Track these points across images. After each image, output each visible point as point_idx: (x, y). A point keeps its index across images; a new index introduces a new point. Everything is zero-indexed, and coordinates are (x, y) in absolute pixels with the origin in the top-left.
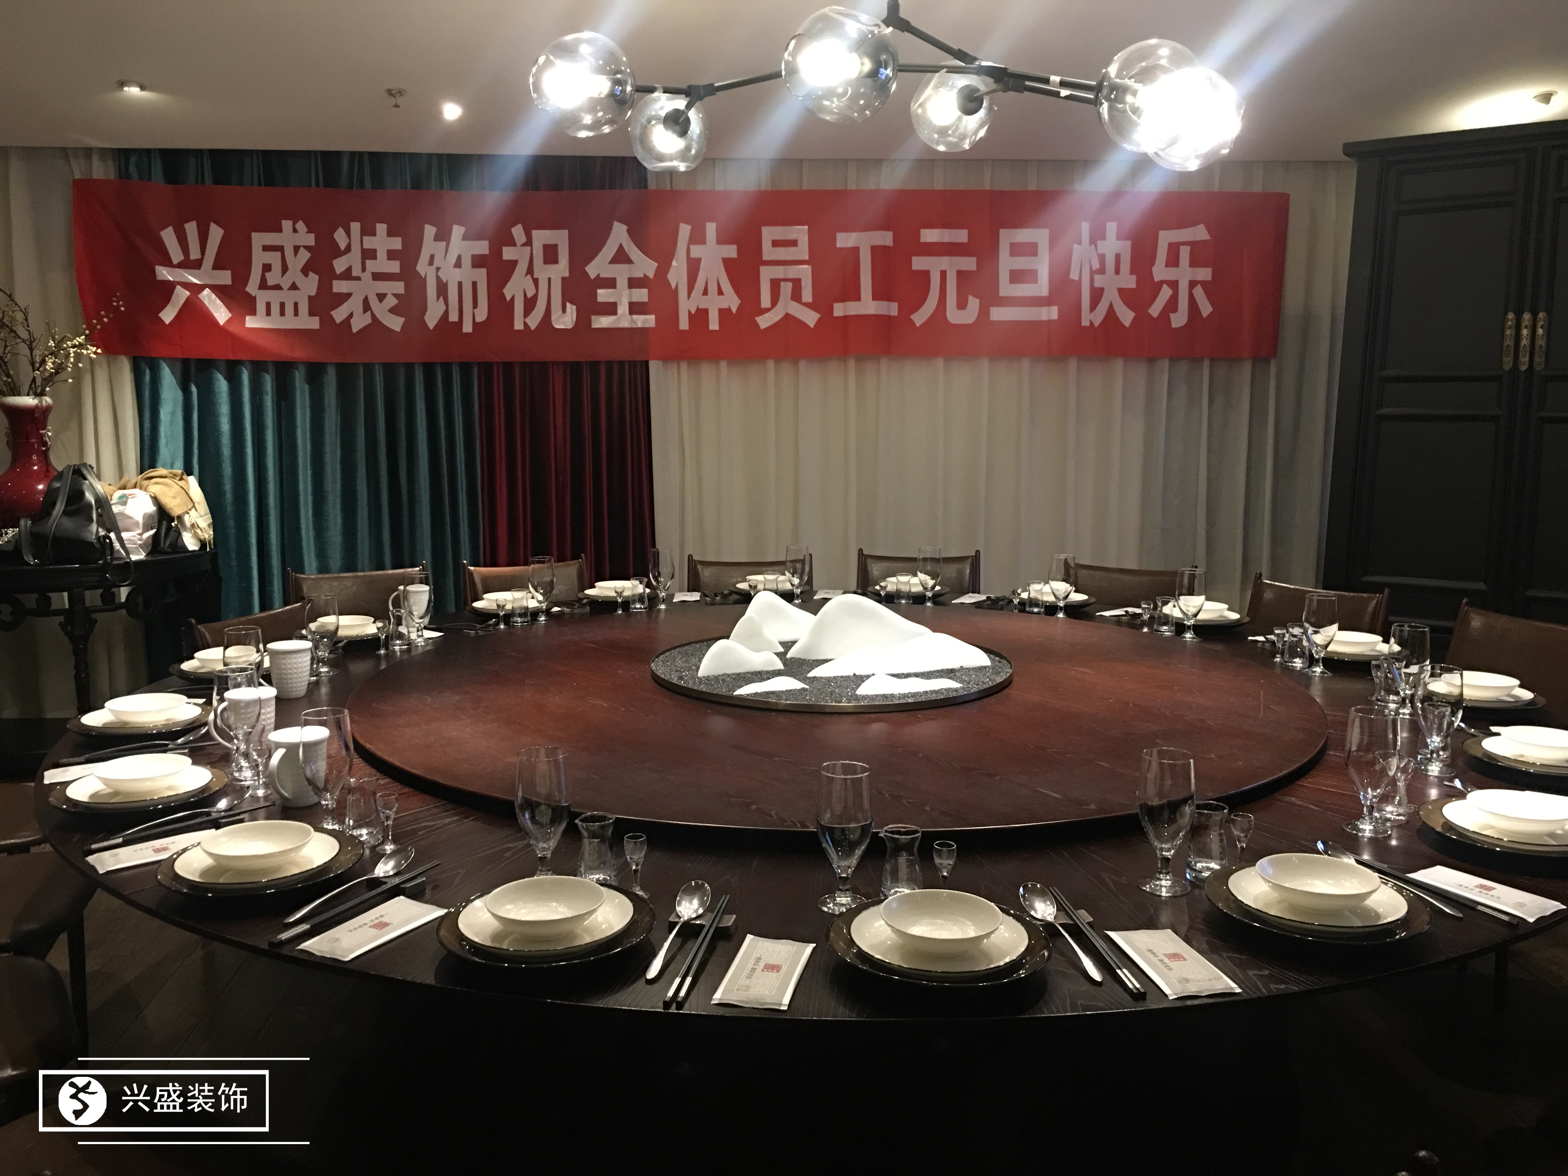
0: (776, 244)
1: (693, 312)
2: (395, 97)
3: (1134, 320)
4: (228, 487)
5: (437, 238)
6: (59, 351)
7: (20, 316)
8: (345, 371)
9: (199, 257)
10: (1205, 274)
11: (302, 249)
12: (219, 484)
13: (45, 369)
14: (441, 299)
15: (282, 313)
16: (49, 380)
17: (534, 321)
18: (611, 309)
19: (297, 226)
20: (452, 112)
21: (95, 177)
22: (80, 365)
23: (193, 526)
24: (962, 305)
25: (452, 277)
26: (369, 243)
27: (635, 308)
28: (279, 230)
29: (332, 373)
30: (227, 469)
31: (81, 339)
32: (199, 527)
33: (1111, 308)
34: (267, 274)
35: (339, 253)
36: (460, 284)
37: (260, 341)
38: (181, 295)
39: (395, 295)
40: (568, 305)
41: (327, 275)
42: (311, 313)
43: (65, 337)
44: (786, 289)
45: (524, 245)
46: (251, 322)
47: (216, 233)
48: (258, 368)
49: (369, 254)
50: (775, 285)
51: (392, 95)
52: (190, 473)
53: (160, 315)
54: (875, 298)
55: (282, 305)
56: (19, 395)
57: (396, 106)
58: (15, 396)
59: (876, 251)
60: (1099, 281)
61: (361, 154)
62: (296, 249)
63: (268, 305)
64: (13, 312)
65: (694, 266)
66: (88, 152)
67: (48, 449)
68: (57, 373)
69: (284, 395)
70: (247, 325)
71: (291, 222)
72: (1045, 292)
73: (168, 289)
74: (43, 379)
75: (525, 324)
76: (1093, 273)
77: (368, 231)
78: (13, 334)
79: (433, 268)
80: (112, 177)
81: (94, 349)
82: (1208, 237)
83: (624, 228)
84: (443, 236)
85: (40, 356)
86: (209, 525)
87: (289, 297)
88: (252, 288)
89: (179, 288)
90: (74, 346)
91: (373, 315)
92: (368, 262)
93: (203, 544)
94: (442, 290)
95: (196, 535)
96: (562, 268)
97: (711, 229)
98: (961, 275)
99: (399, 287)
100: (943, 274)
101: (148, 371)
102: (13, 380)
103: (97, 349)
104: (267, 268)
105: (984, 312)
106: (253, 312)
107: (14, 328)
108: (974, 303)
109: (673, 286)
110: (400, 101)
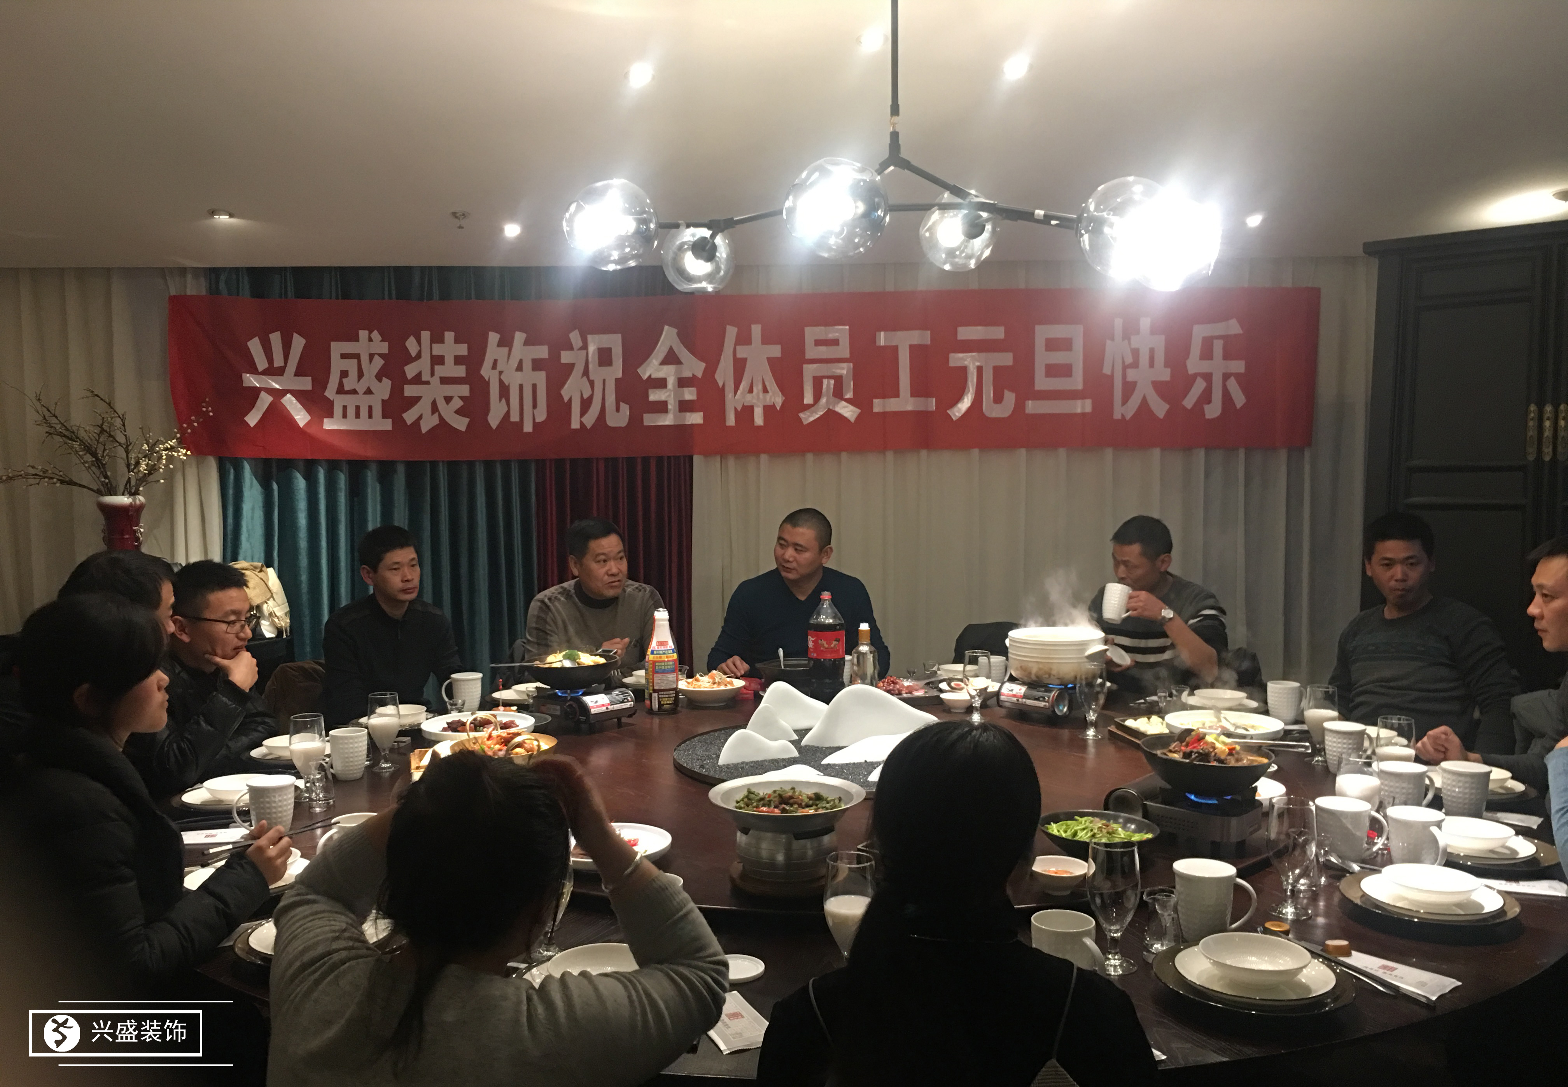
0: (818, 343)
1: (739, 409)
2: (459, 219)
3: (1168, 413)
4: (304, 577)
5: (500, 344)
6: (152, 454)
7: (118, 422)
8: (414, 469)
9: (283, 364)
10: (1238, 366)
11: (376, 357)
12: (296, 575)
13: (139, 471)
14: (504, 400)
15: (358, 415)
16: (143, 480)
17: (590, 419)
18: (661, 407)
19: (372, 336)
20: (512, 230)
21: (189, 293)
22: (171, 466)
23: (271, 614)
24: (998, 399)
25: (514, 379)
26: (438, 349)
27: (685, 406)
28: (357, 339)
29: (401, 470)
30: (304, 561)
31: (173, 442)
32: (276, 616)
33: (1144, 400)
34: (344, 380)
35: (410, 360)
36: (521, 387)
37: (336, 442)
38: (265, 400)
39: (461, 398)
40: (622, 404)
41: (399, 381)
42: (384, 416)
43: (158, 440)
44: (828, 385)
45: (581, 349)
46: (329, 425)
47: (298, 343)
48: (333, 466)
49: (438, 360)
50: (818, 382)
51: (456, 217)
52: (269, 564)
53: (246, 419)
54: (913, 395)
55: (358, 408)
56: (115, 494)
57: (461, 227)
58: (111, 495)
59: (914, 349)
60: (1132, 375)
61: (430, 268)
62: (371, 356)
63: (345, 408)
64: (112, 418)
65: (740, 366)
66: (183, 271)
67: (140, 544)
68: (150, 474)
69: (356, 492)
70: (324, 427)
71: (367, 332)
72: (1080, 386)
73: (255, 393)
74: (137, 480)
75: (582, 423)
76: (1125, 368)
77: (437, 339)
78: (111, 439)
79: (496, 372)
80: (204, 292)
81: (184, 451)
82: (1241, 332)
83: (674, 331)
84: (506, 342)
85: (135, 458)
86: (286, 614)
87: (364, 402)
88: (330, 392)
89: (263, 394)
90: (166, 449)
91: (440, 415)
92: (436, 367)
93: (280, 632)
94: (504, 391)
95: (273, 624)
96: (617, 370)
97: (756, 330)
98: (997, 370)
99: (464, 390)
100: (980, 370)
101: (232, 471)
102: (110, 481)
103: (187, 451)
104: (344, 374)
105: (1019, 406)
106: (330, 415)
107: (112, 434)
108: (1010, 398)
109: (721, 384)
110: (463, 222)
